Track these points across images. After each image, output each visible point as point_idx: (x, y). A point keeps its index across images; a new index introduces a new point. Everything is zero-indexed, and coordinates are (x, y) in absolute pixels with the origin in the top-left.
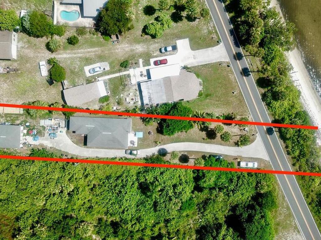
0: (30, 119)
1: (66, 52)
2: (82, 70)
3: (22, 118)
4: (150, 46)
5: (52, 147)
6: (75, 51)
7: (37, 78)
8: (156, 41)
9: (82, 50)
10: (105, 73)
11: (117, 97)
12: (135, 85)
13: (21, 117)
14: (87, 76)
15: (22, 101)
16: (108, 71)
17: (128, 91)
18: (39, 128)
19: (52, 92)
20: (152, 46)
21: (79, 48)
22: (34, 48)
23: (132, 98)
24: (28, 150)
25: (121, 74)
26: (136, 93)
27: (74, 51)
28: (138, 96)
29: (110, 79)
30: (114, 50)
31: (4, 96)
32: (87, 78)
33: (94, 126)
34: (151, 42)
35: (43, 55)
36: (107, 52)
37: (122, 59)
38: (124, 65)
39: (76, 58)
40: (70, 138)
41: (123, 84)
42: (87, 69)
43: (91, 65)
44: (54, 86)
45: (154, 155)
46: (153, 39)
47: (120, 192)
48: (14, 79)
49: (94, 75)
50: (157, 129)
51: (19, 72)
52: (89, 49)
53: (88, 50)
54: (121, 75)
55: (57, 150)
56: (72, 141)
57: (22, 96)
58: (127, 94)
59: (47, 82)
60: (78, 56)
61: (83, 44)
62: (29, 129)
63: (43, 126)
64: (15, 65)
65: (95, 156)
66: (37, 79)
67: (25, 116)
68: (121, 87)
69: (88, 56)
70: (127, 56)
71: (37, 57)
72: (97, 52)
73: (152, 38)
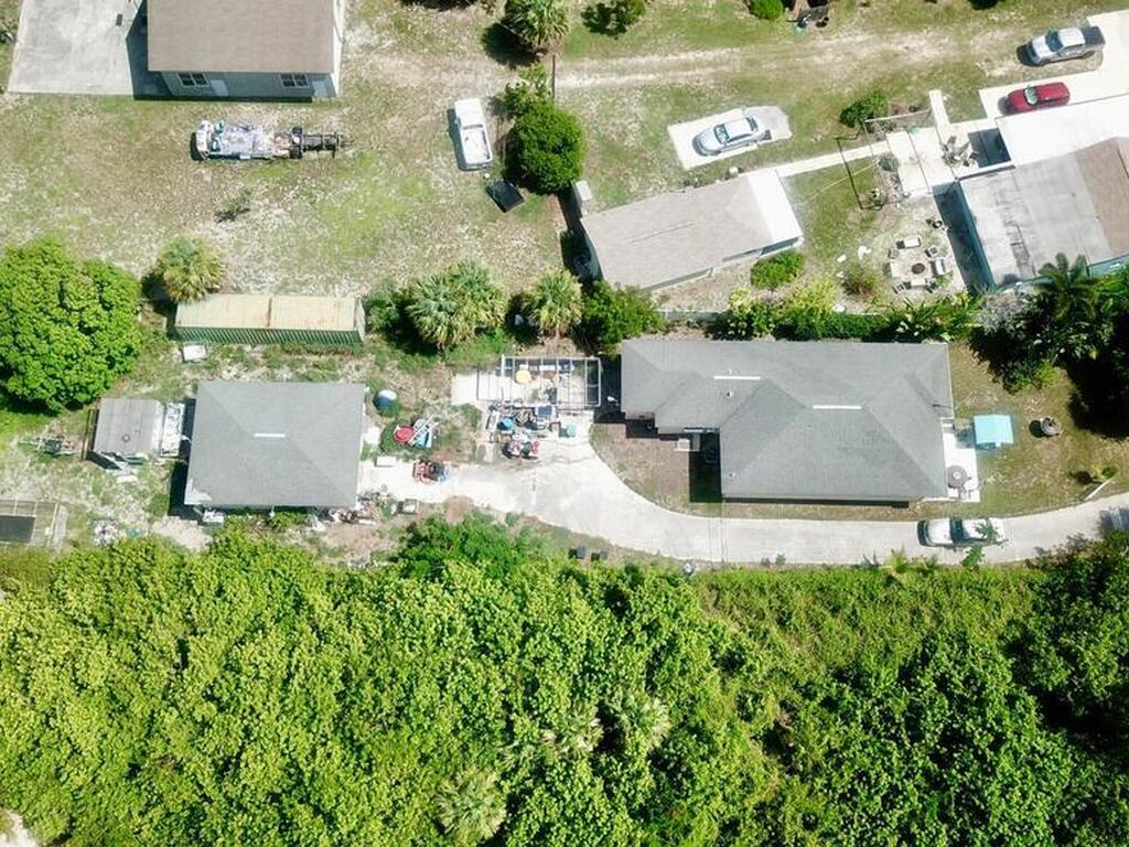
0: (397, 373)
1: (580, 64)
2: (658, 140)
3: (358, 368)
4: (970, 39)
5: (519, 512)
6: (621, 60)
7: (435, 177)
8: (996, 19)
9: (655, 59)
10: (768, 154)
11: (842, 258)
12: (923, 202)
13: (353, 364)
14: (687, 167)
15: (357, 285)
16: (785, 142)
17: (894, 228)
18: (448, 417)
19: (515, 243)
20: (977, 38)
21: (641, 51)
22: (426, 50)
23: (915, 262)
24: (381, 537)
25: (850, 155)
26: (935, 241)
27: (614, 62)
28: (944, 251)
29: (796, 176)
30: (803, 57)
31: (268, 262)
32: (687, 173)
33: (758, 378)
34: (971, 25)
35: (470, 78)
36: (774, 66)
37: (848, 95)
38: (858, 117)
39: (629, 89)
40: (614, 462)
41: (862, 198)
42: (681, 135)
43: (701, 117)
44: (524, 212)
45: (1078, 544)
46: (980, 12)
48: (323, 185)
49: (717, 163)
50: (1074, 408)
51: (350, 153)
52: (686, 51)
53: (683, 56)
54: (847, 160)
55: (545, 528)
56: (626, 482)
57: (361, 265)
58: (887, 245)
59: (487, 197)
60: (638, 81)
61: (658, 32)
62: (393, 419)
63: (466, 408)
64: (330, 123)
65: (758, 559)
66: (437, 183)
67: (372, 357)
68: (854, 215)
69: (682, 81)
70: (866, 79)
71: (439, 86)
72: (722, 64)
73: (976, 9)
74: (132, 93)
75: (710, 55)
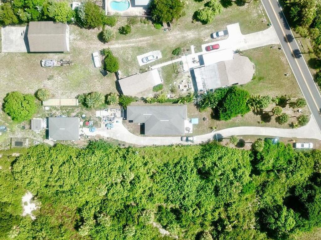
0: (85, 111)
1: (119, 42)
2: (135, 59)
3: (78, 110)
4: (201, 32)
5: (109, 137)
6: (127, 40)
7: (90, 69)
8: (207, 27)
9: (134, 40)
10: (158, 62)
11: (171, 85)
12: (188, 72)
13: (77, 109)
14: (140, 66)
15: (76, 93)
16: (161, 59)
17: (181, 78)
18: (95, 119)
19: (106, 83)
20: (203, 32)
21: (131, 38)
22: (86, 39)
23: (185, 85)
24: (85, 142)
25: (174, 61)
26: (189, 80)
27: (126, 41)
28: (191, 82)
29: (162, 67)
30: (165, 38)
31: (59, 89)
32: (140, 67)
33: (151, 114)
34: (201, 29)
35: (96, 46)
36: (159, 40)
37: (174, 47)
38: (176, 52)
39: (129, 47)
40: (127, 127)
41: (176, 71)
42: (139, 58)
43: (144, 54)
44: (108, 76)
45: (209, 140)
46: (203, 25)
47: (181, 178)
48: (68, 72)
49: (147, 64)
50: (212, 115)
51: (73, 64)
52: (141, 37)
53: (140, 39)
54: (173, 62)
55: (114, 140)
56: (129, 131)
57: (77, 88)
58: (180, 81)
59: (101, 73)
60: (131, 45)
61: (135, 33)
62: (85, 120)
63: (99, 117)
64: (68, 58)
65: (152, 144)
66: (90, 70)
67: (80, 108)
68: (174, 75)
69: (140, 45)
70: (178, 43)
71: (90, 48)
72: (149, 40)
73: (203, 24)
74: (27, 51)
75: (146, 38)
